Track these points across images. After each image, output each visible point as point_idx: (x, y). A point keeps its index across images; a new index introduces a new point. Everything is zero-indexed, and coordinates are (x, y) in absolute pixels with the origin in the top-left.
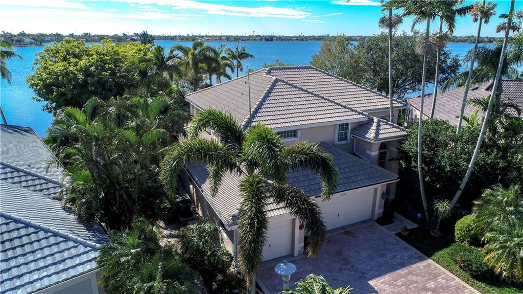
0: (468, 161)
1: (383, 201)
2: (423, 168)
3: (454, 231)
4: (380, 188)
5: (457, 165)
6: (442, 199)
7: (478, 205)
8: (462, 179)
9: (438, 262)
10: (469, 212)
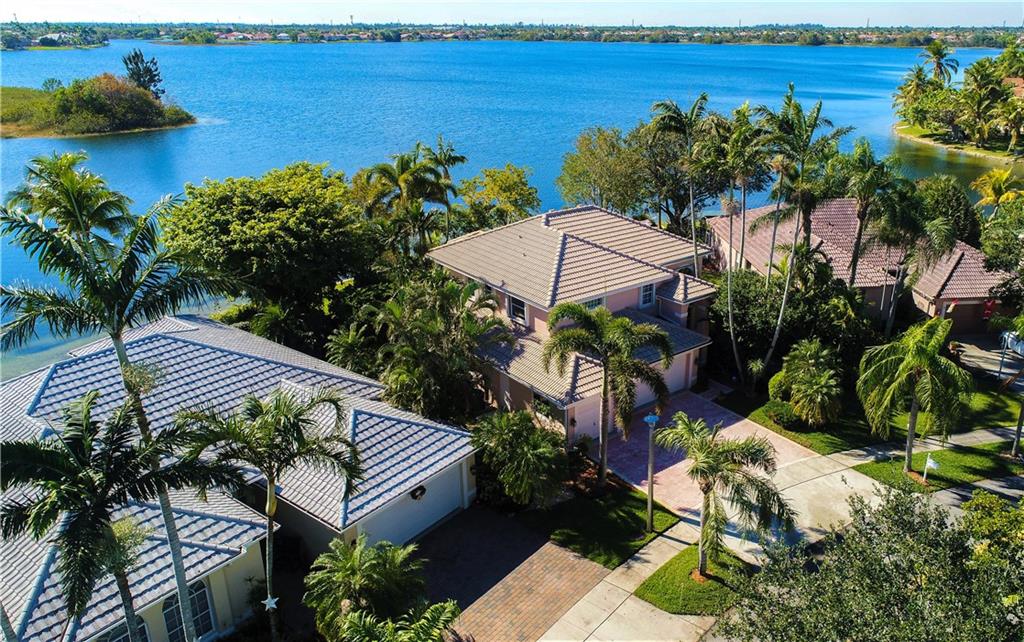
0: (778, 317)
1: (696, 367)
2: (734, 329)
3: (767, 389)
4: (693, 353)
5: (767, 322)
6: (755, 359)
7: (787, 361)
8: (772, 338)
9: (754, 421)
10: (779, 369)
